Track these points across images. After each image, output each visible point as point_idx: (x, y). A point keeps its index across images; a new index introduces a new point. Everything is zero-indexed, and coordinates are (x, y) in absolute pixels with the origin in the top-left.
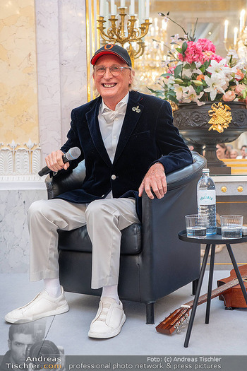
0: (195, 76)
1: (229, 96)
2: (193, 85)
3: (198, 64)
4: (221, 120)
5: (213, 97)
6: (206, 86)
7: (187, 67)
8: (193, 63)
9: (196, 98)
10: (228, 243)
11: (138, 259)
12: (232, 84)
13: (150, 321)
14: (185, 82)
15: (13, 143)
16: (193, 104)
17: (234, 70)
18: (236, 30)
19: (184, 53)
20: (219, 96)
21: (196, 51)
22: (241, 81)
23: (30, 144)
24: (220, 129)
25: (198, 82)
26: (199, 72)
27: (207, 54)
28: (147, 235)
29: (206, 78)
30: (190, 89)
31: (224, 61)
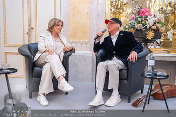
0: (142, 21)
1: (154, 27)
2: (142, 23)
3: (143, 17)
4: (150, 35)
5: (148, 28)
6: (146, 24)
7: (140, 17)
8: (142, 16)
9: (142, 28)
10: (159, 79)
11: (126, 81)
12: (155, 23)
13: (129, 102)
14: (139, 23)
15: (81, 41)
16: (141, 30)
17: (156, 19)
18: (151, 4)
19: (139, 13)
20: (150, 27)
21: (143, 12)
22: (157, 23)
23: (86, 41)
24: (150, 38)
25: (143, 23)
26: (144, 19)
27: (147, 13)
28: (129, 74)
29: (146, 21)
30: (141, 25)
31: (153, 16)
